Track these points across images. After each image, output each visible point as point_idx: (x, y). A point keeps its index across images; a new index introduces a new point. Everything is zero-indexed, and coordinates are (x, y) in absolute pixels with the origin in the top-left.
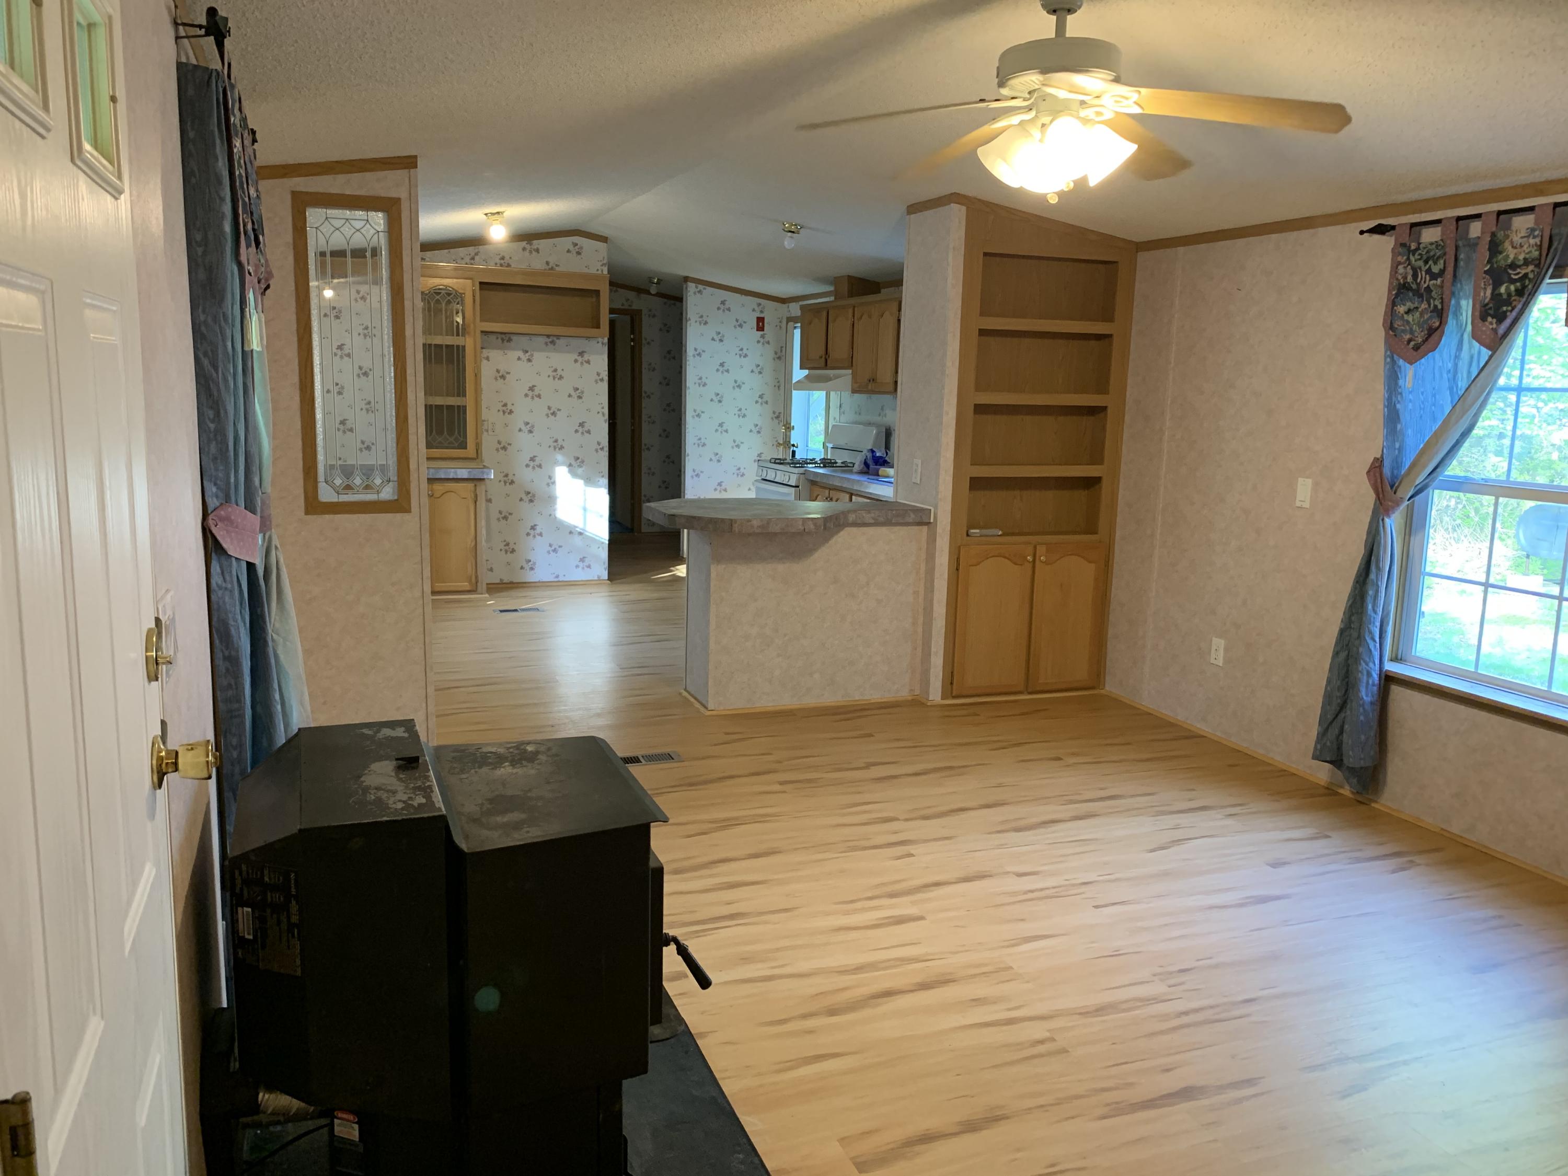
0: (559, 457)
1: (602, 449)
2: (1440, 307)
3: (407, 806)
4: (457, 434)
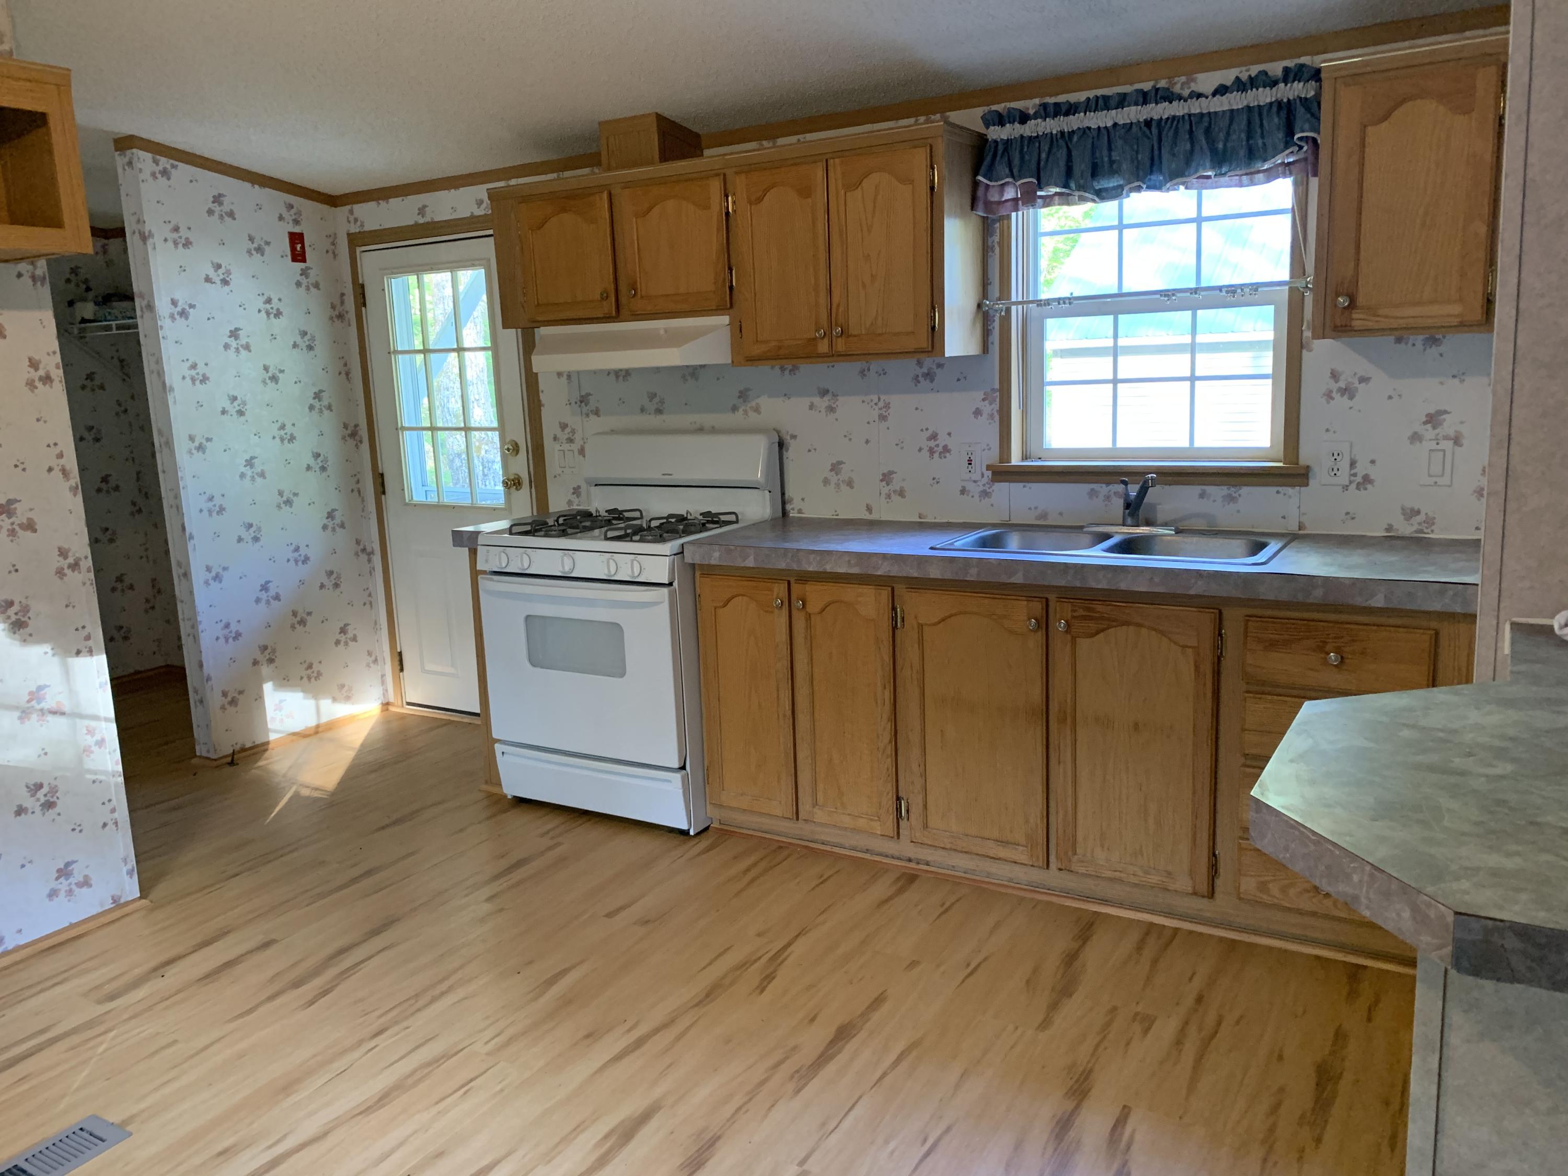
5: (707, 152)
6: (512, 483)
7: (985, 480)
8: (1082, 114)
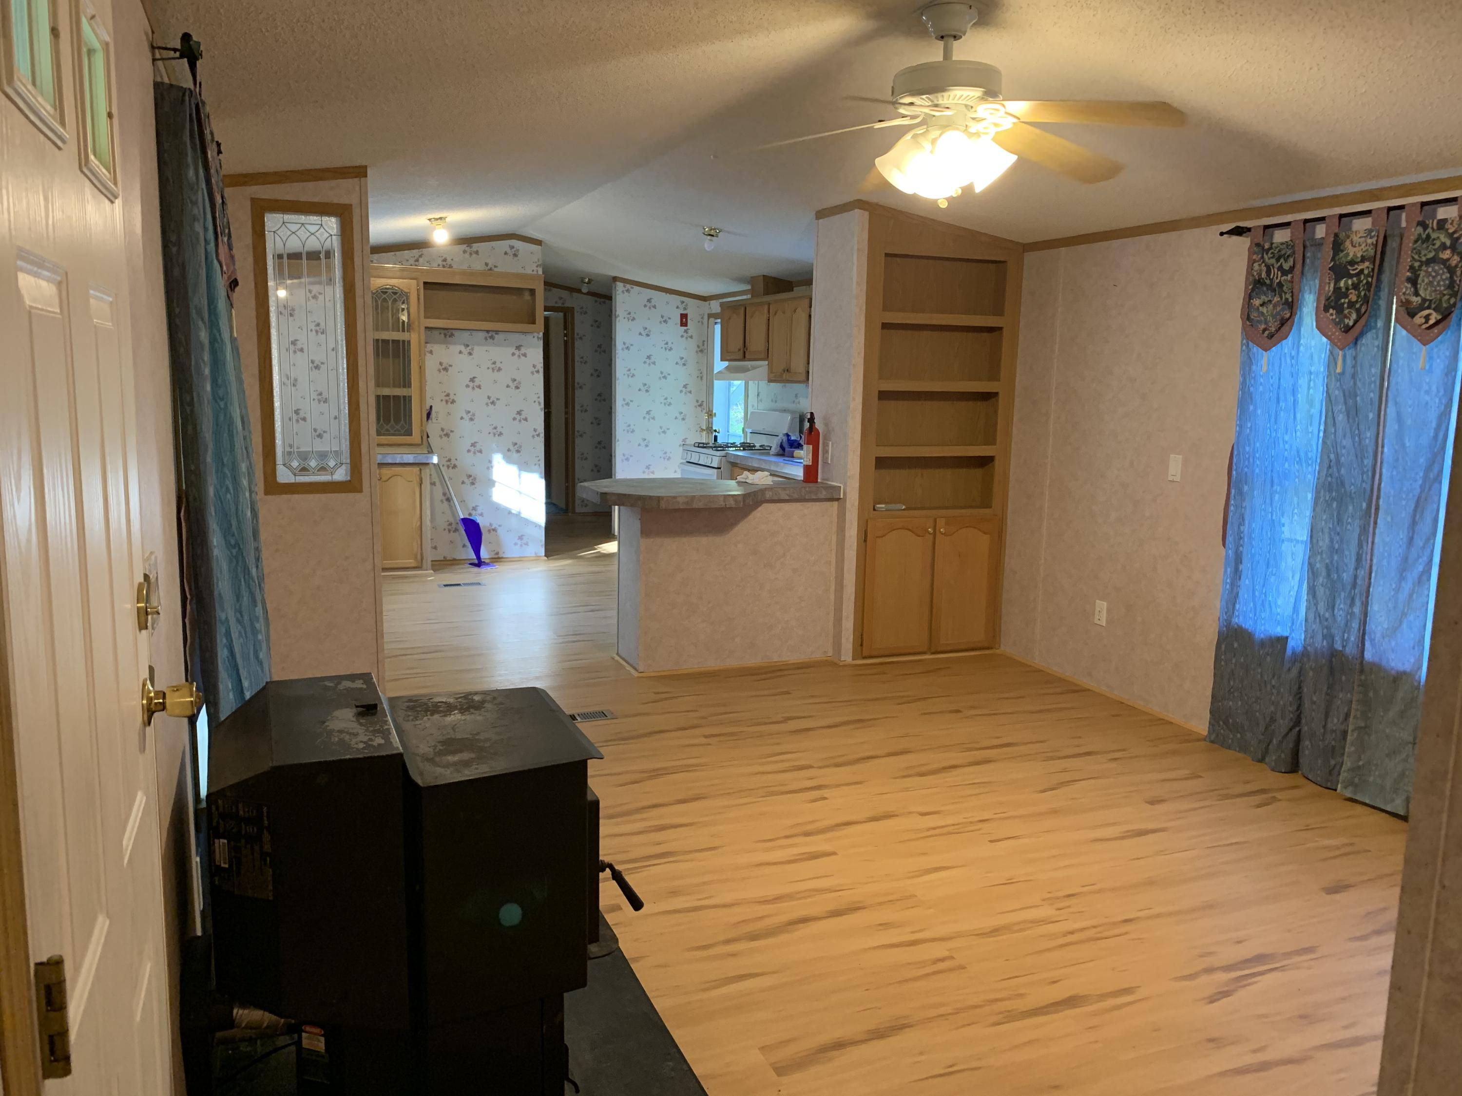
0: (497, 445)
1: (538, 435)
2: (1290, 300)
3: (368, 745)
4: (402, 422)
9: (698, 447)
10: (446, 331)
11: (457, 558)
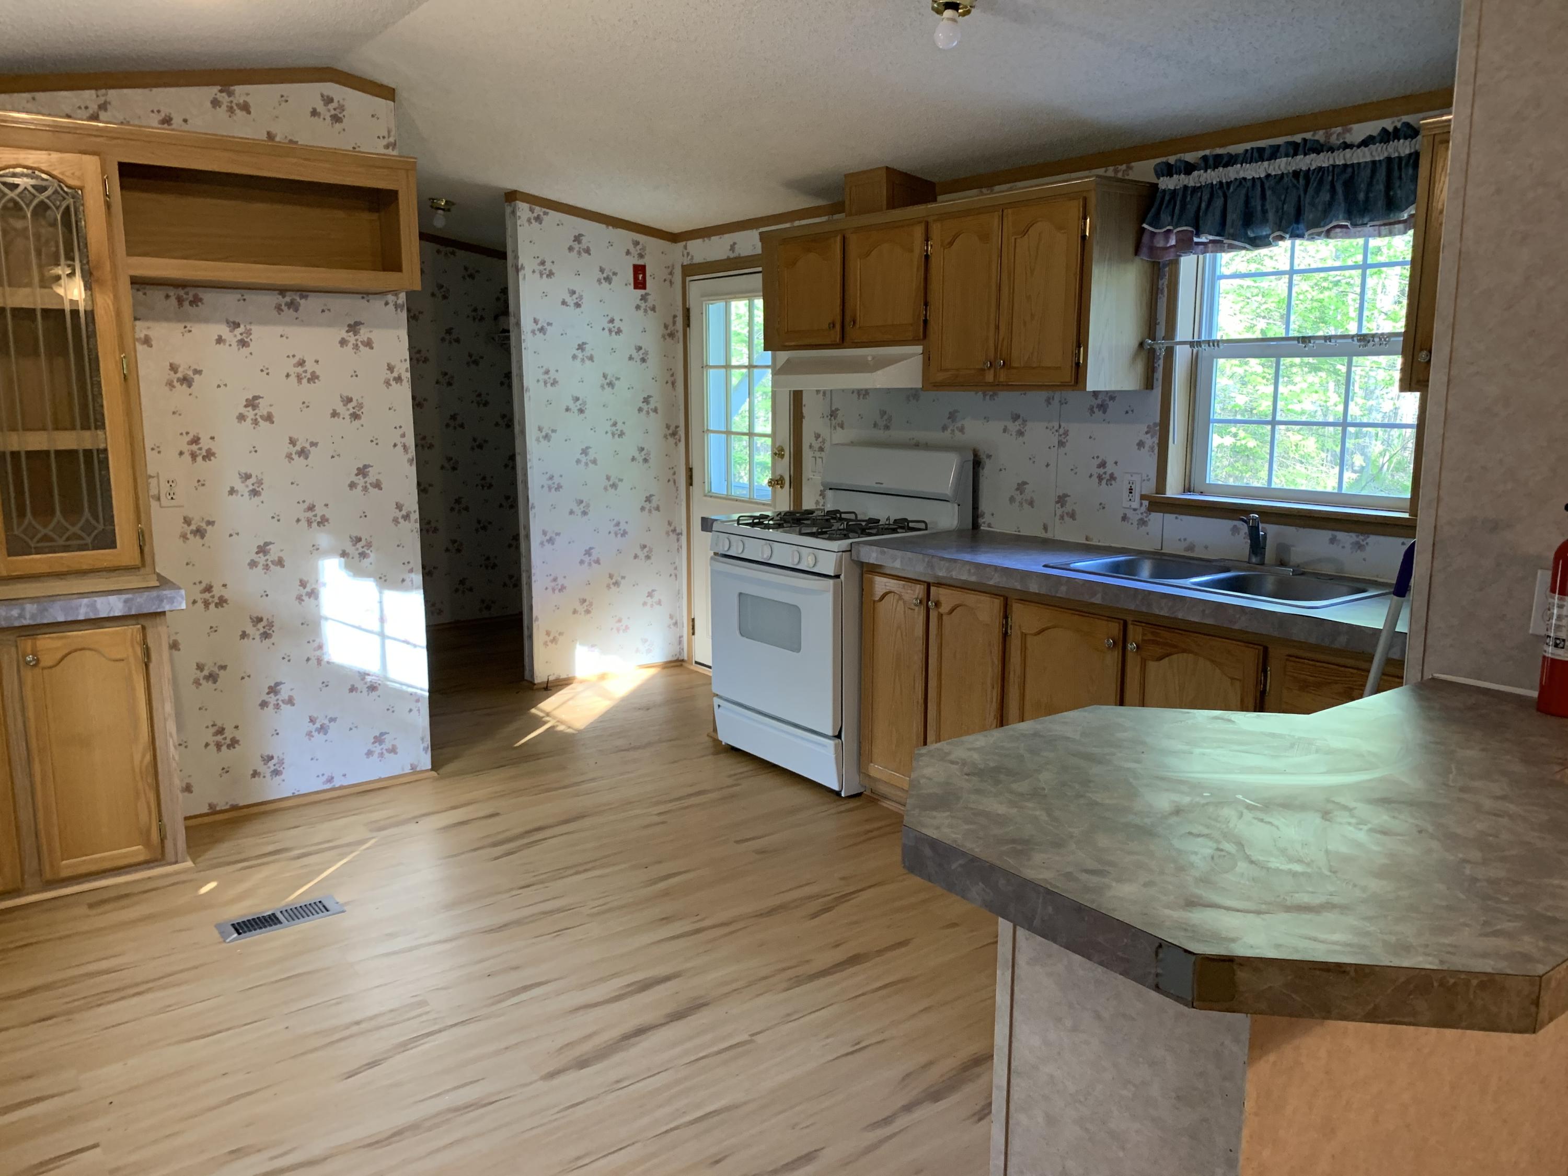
0: (323, 539)
1: (406, 517)
4: (87, 513)
5: (939, 198)
6: (776, 482)
7: (1143, 509)
8: (1239, 165)
9: (753, 525)
10: (181, 292)
11: (241, 804)
